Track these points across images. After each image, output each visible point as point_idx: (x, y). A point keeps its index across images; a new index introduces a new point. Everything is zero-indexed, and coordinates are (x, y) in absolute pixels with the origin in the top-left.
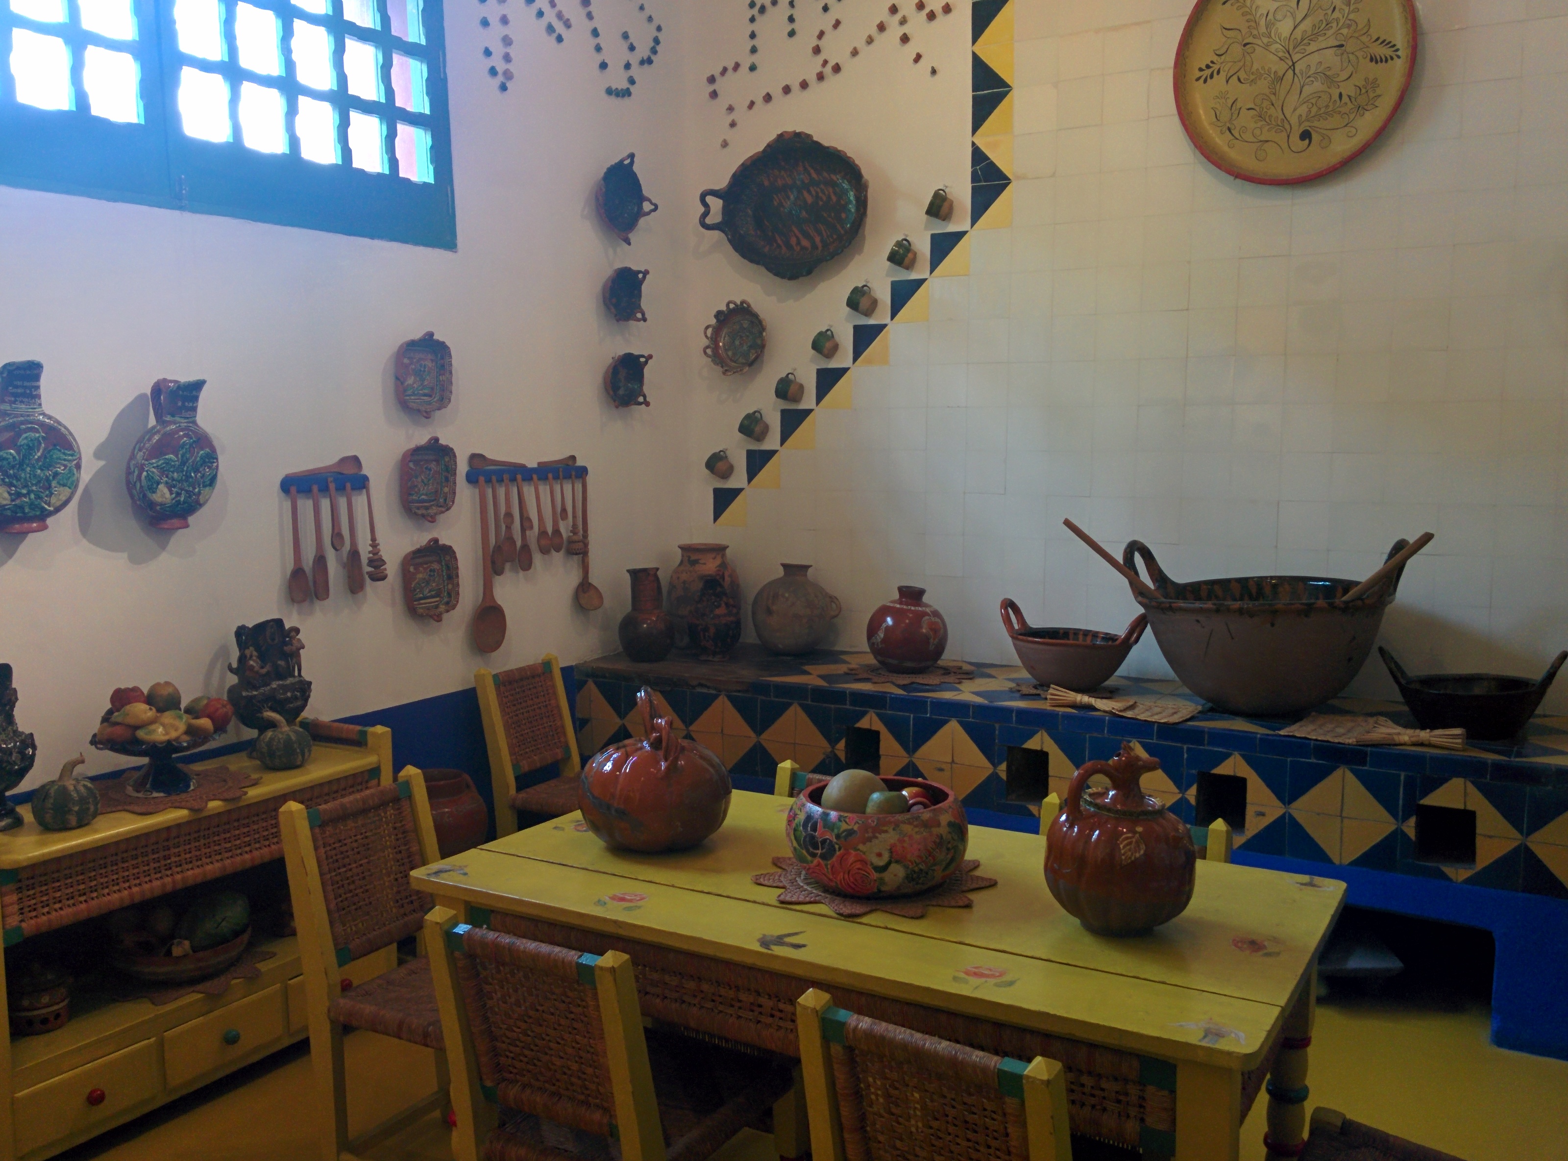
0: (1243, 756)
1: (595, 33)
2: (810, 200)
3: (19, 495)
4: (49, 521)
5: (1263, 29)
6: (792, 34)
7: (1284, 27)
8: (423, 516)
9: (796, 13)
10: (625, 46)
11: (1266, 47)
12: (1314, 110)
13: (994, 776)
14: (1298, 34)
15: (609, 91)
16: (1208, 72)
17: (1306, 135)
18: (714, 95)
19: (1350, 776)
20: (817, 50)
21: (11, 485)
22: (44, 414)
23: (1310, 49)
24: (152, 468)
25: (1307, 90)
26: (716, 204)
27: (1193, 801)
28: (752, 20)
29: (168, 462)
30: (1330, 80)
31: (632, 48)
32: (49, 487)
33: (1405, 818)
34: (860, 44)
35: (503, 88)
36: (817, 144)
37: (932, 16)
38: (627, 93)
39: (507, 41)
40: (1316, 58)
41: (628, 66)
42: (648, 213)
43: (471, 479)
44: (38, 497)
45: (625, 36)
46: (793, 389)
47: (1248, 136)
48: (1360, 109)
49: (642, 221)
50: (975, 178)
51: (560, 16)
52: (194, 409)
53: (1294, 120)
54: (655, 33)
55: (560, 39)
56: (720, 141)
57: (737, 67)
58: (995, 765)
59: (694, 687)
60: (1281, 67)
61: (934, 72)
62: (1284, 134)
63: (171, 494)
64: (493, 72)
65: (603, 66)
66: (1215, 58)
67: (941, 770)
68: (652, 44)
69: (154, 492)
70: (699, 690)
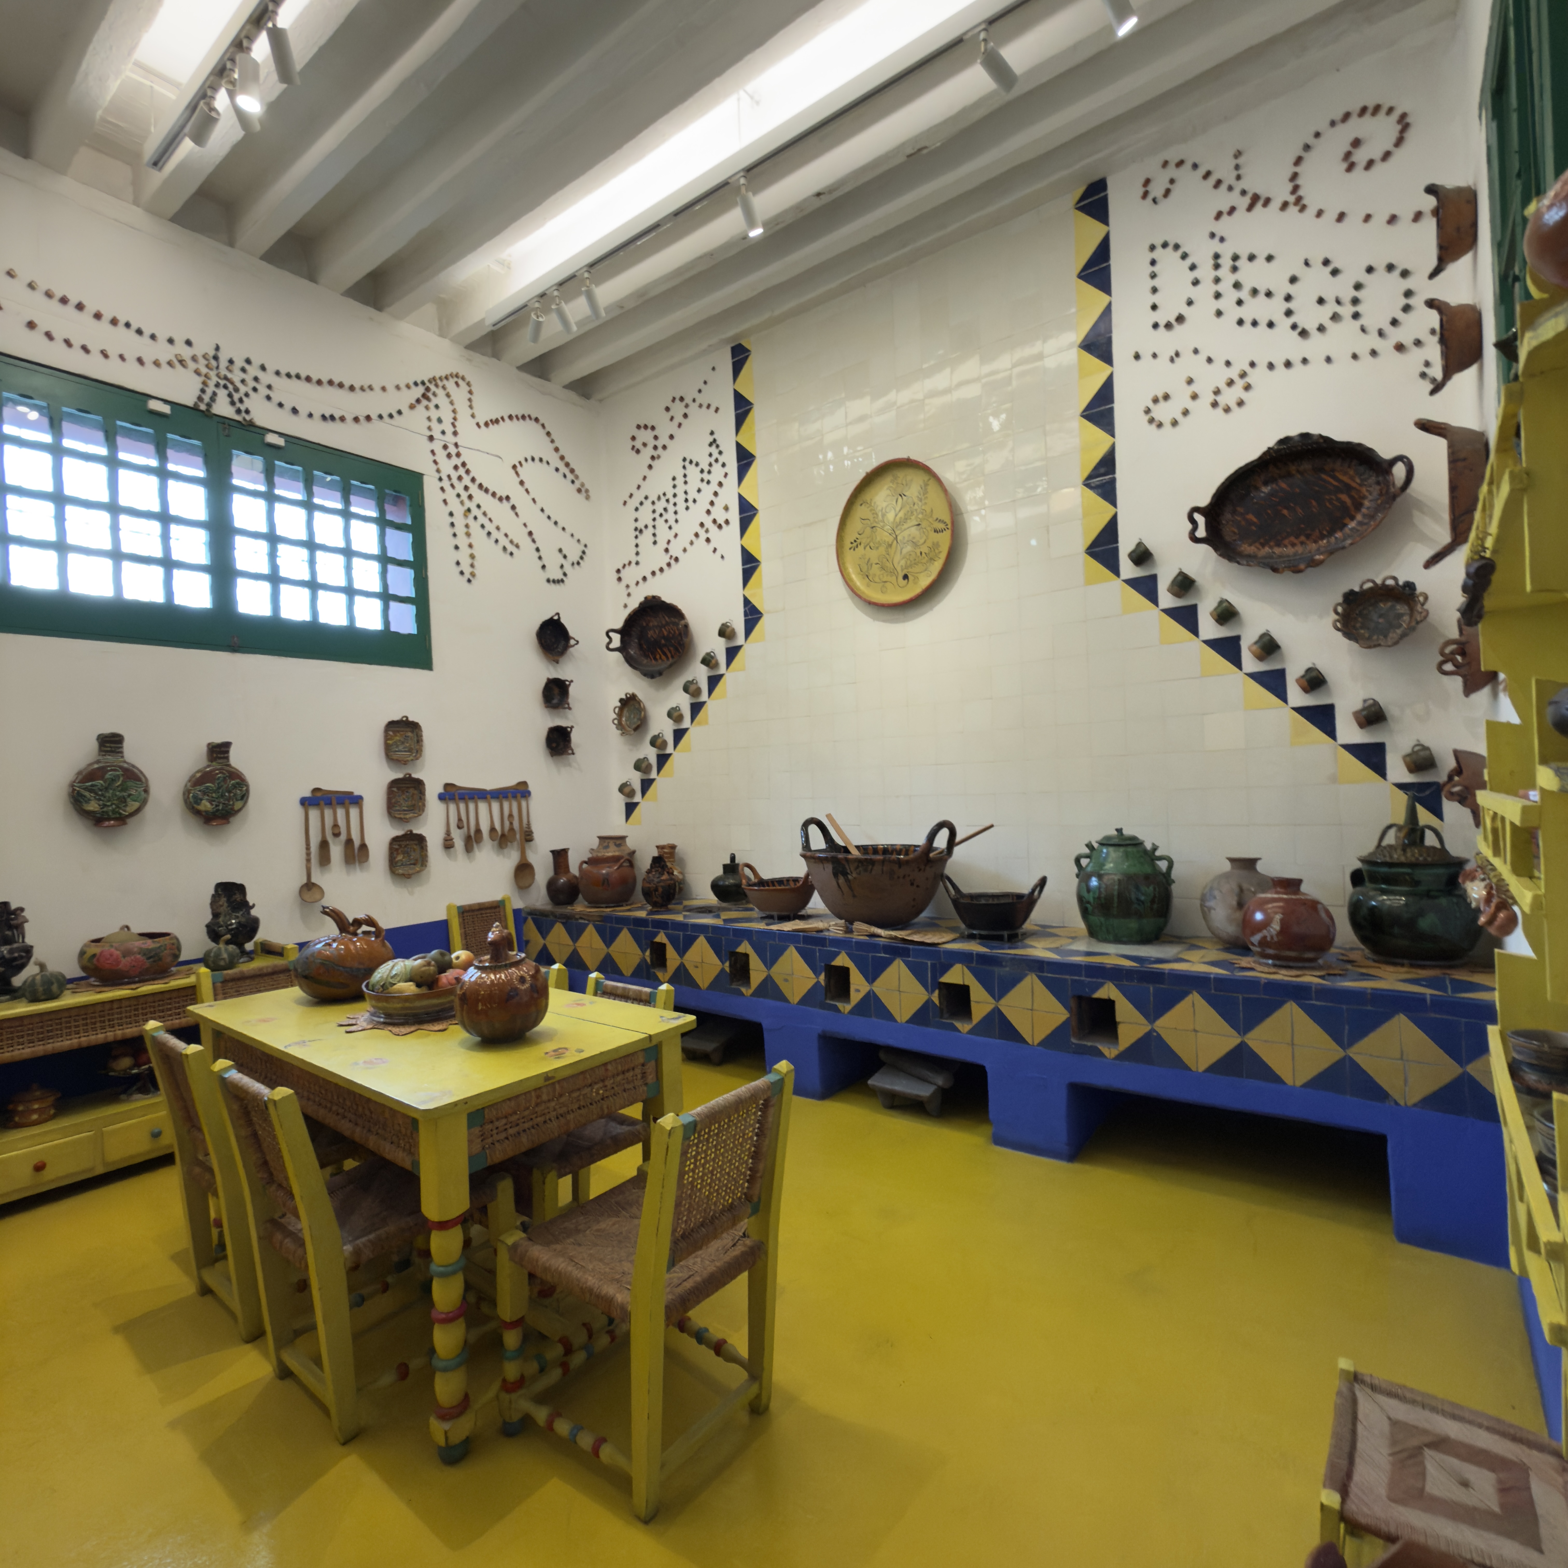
0: (848, 955)
1: (538, 550)
2: (666, 633)
3: (105, 806)
4: (128, 821)
5: (880, 517)
6: (655, 543)
7: (891, 516)
8: (401, 818)
9: (657, 532)
10: (560, 556)
11: (882, 528)
12: (909, 562)
13: (723, 971)
14: (898, 519)
15: (548, 581)
16: (855, 544)
17: (906, 577)
18: (619, 579)
19: (901, 962)
20: (667, 550)
21: (100, 800)
22: (125, 762)
23: (903, 527)
24: (197, 791)
25: (905, 551)
26: (616, 639)
27: (823, 983)
28: (636, 537)
29: (207, 788)
30: (915, 544)
31: (565, 557)
32: (125, 802)
33: (933, 991)
34: (688, 546)
35: (469, 581)
36: (664, 602)
37: (720, 527)
38: (562, 581)
39: (472, 557)
40: (906, 533)
41: (562, 566)
42: (573, 646)
43: (441, 797)
44: (118, 807)
45: (560, 551)
46: (659, 741)
47: (877, 579)
48: (932, 560)
49: (571, 649)
50: (746, 614)
51: (511, 542)
52: (227, 758)
53: (899, 569)
54: (583, 548)
55: (511, 554)
56: (623, 604)
57: (630, 563)
58: (723, 963)
59: (577, 919)
60: (890, 539)
61: (722, 557)
62: (894, 578)
63: (212, 805)
64: (462, 573)
65: (544, 567)
66: (858, 536)
67: (697, 967)
68: (581, 554)
69: (199, 804)
70: (581, 921)
